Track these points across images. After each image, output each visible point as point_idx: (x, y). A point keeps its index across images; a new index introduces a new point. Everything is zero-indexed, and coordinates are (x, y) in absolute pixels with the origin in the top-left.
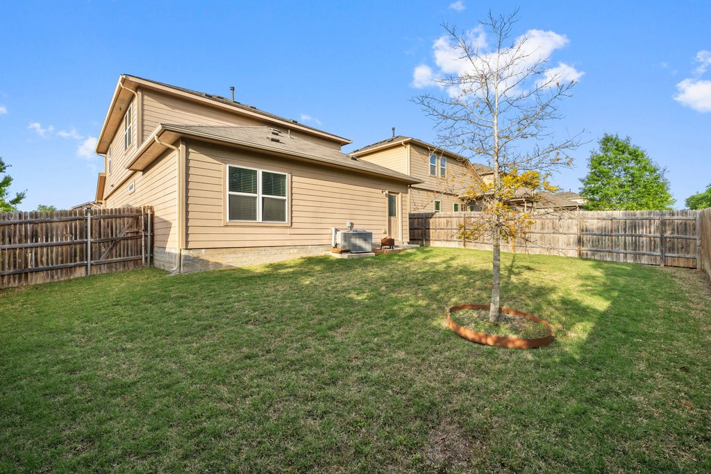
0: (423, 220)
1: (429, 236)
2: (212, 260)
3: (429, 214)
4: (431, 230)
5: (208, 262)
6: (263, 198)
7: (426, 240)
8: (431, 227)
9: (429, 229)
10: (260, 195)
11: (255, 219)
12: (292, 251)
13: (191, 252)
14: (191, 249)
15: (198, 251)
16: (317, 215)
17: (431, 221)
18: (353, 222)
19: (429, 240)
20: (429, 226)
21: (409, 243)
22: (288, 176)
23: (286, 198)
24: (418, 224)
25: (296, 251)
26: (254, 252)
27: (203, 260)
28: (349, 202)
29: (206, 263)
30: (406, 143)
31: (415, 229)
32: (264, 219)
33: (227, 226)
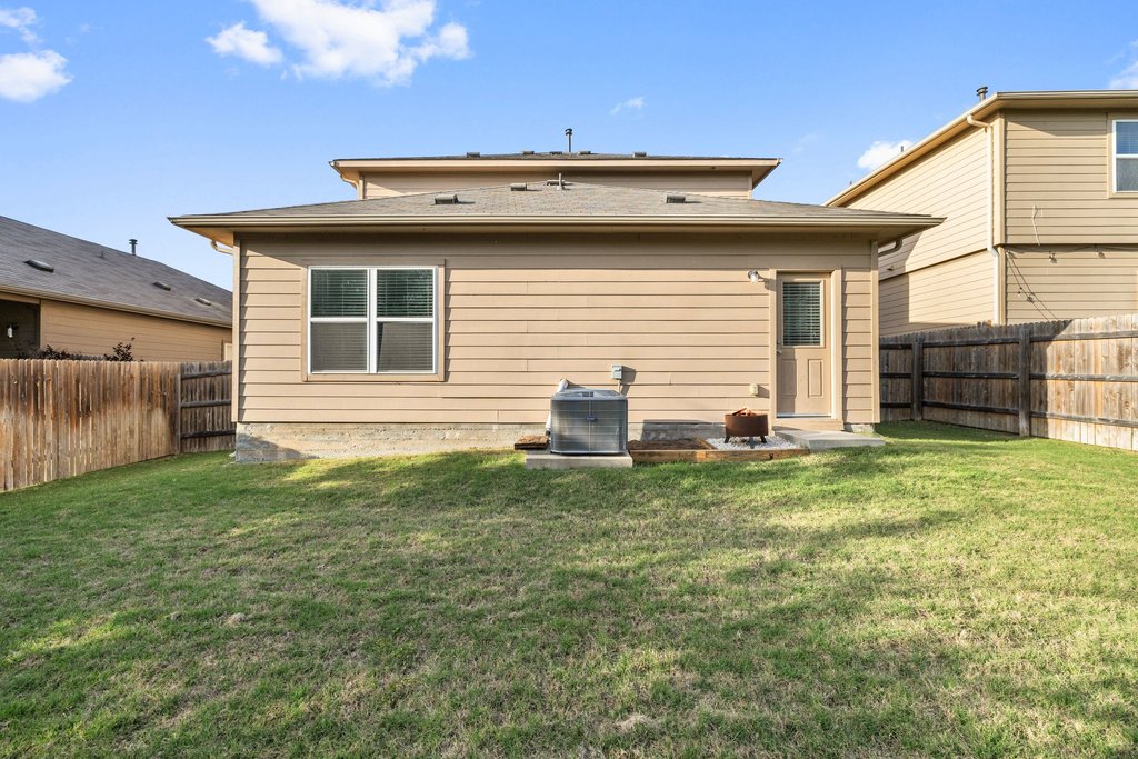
0: (1020, 350)
1: (1043, 403)
2: (283, 444)
3: (1041, 326)
4: (1050, 383)
5: (276, 446)
6: (380, 325)
7: (1030, 416)
8: (1050, 372)
9: (1042, 378)
10: (372, 319)
11: (364, 368)
12: (448, 434)
13: (249, 427)
14: (249, 423)
15: (260, 427)
16: (515, 353)
17: (1051, 350)
18: (628, 364)
19: (1043, 416)
20: (1043, 367)
21: (878, 429)
22: (438, 273)
23: (431, 320)
24: (1003, 362)
25: (457, 434)
26: (362, 432)
27: (268, 443)
28: (619, 314)
29: (271, 448)
30: (986, 117)
31: (992, 376)
32: (380, 367)
33: (307, 382)
